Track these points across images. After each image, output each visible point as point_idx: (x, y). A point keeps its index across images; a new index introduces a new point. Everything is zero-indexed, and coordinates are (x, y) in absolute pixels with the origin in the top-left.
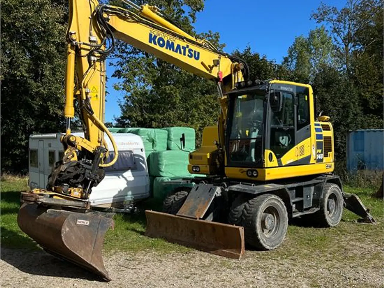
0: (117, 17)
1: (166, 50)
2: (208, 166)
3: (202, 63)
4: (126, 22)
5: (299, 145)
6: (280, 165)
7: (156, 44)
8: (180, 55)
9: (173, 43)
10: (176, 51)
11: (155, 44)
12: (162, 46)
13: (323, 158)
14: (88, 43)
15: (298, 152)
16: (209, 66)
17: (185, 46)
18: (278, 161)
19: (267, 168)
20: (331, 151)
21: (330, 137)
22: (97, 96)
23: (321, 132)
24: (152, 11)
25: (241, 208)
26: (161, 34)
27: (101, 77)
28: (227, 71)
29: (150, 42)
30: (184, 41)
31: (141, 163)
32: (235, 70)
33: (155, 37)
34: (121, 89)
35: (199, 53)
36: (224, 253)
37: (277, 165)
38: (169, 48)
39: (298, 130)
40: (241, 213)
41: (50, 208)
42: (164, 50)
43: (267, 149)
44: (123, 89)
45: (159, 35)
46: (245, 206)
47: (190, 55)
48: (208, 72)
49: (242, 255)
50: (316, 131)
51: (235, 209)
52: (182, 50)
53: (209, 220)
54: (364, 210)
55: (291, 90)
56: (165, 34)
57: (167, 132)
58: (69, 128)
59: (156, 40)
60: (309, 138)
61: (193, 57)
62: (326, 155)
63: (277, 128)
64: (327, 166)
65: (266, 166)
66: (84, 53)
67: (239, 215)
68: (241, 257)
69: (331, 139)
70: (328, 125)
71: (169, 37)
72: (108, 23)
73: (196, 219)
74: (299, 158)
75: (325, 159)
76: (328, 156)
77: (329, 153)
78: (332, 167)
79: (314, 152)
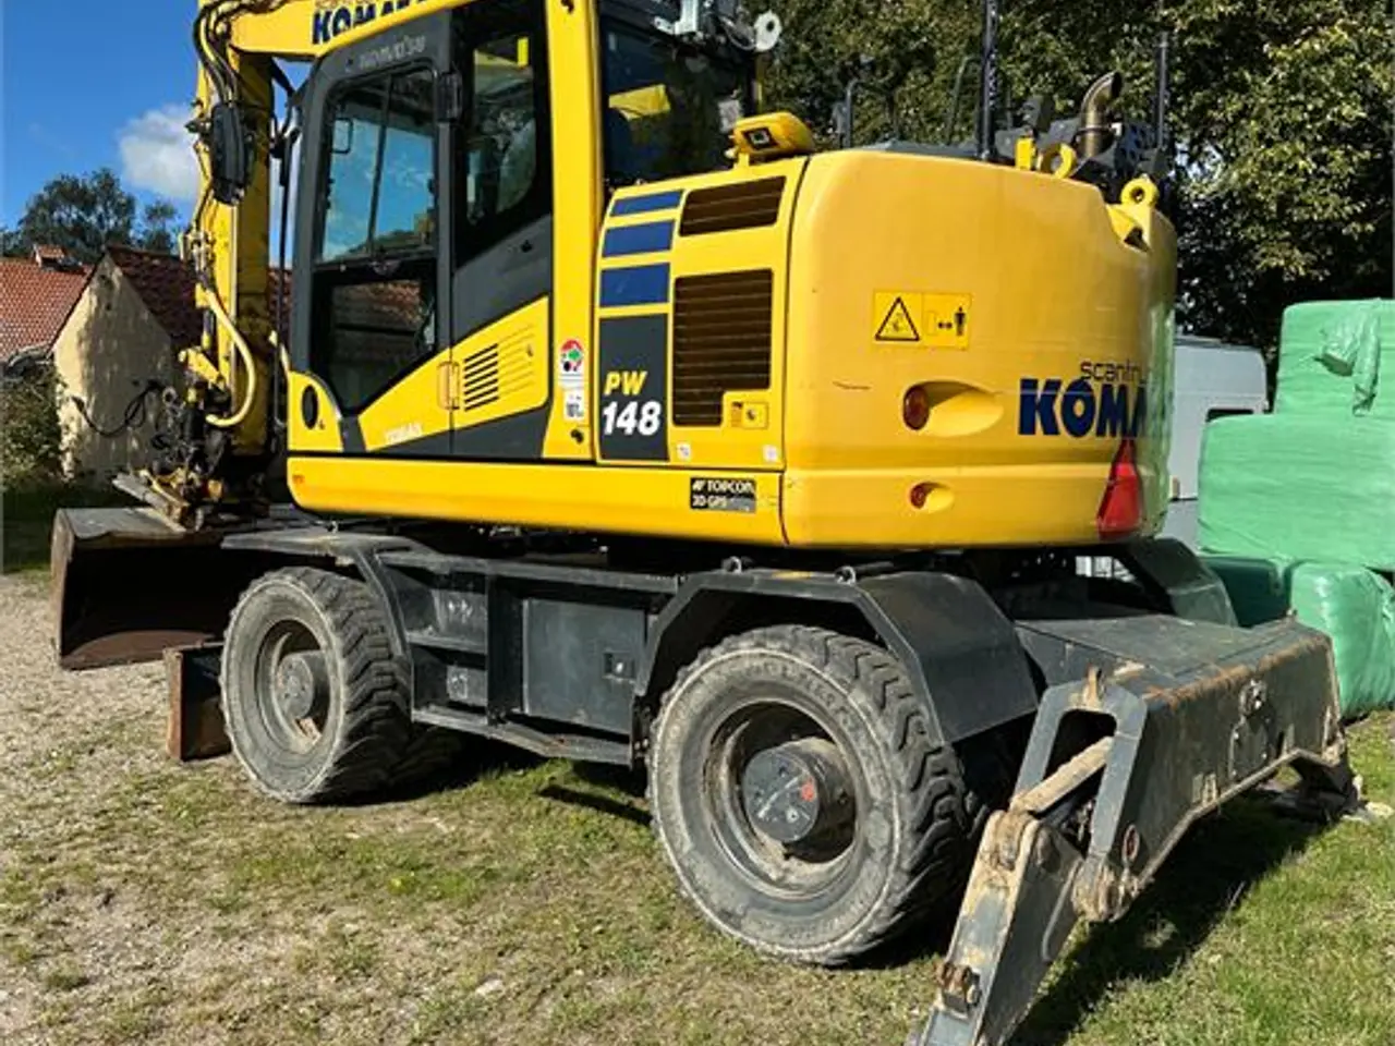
5: (463, 349)
6: (354, 448)
13: (663, 431)
15: (457, 387)
18: (343, 427)
19: (295, 453)
20: (764, 384)
21: (767, 276)
22: (226, 245)
23: (667, 246)
37: (339, 448)
39: (462, 260)
43: (296, 369)
50: (611, 251)
60: (544, 301)
62: (699, 409)
64: (705, 492)
69: (769, 288)
74: (464, 419)
75: (685, 442)
76: (717, 422)
77: (729, 397)
78: (761, 502)
79: (574, 388)
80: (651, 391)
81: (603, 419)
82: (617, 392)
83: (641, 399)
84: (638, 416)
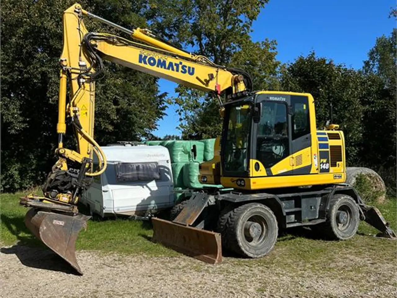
0: (106, 43)
1: (157, 68)
2: (213, 177)
3: (197, 78)
4: (115, 46)
5: (295, 155)
6: (270, 175)
7: (147, 64)
8: (173, 71)
9: (164, 62)
10: (168, 69)
11: (145, 63)
12: (152, 65)
13: (329, 168)
14: (79, 68)
15: (294, 162)
16: (205, 80)
17: (178, 63)
18: (267, 171)
19: (252, 177)
20: (341, 161)
21: (340, 146)
22: (86, 113)
23: (327, 140)
24: (144, 33)
25: (226, 216)
26: (151, 54)
27: (91, 97)
28: (226, 83)
29: (140, 62)
30: (177, 59)
31: (166, 174)
32: (236, 82)
33: (146, 57)
34: (174, 103)
35: (193, 69)
36: (204, 257)
37: (266, 175)
38: (160, 66)
39: (293, 139)
40: (226, 221)
41: (40, 211)
42: (155, 68)
43: (252, 159)
44: (176, 103)
45: (149, 55)
46: (230, 214)
47: (183, 71)
48: (204, 86)
49: (218, 261)
50: (319, 140)
51: (223, 217)
52: (175, 67)
53: (200, 227)
54: (382, 223)
55: (284, 99)
56: (156, 54)
57: (203, 143)
58: (61, 142)
59: (147, 60)
60: (310, 148)
61: (187, 73)
62: (334, 165)
63: (266, 138)
64: (336, 176)
65: (251, 176)
66: (74, 76)
67: (225, 223)
68: (217, 262)
69: (341, 148)
70: (338, 134)
71: (160, 56)
72: (96, 48)
73: (186, 225)
74: (295, 168)
75: (332, 169)
76: (336, 166)
77: (338, 163)
78: (343, 177)
79: (316, 162)
80: (327, 162)
81: (320, 167)
82: (322, 162)
83: (326, 163)
84: (326, 166)
